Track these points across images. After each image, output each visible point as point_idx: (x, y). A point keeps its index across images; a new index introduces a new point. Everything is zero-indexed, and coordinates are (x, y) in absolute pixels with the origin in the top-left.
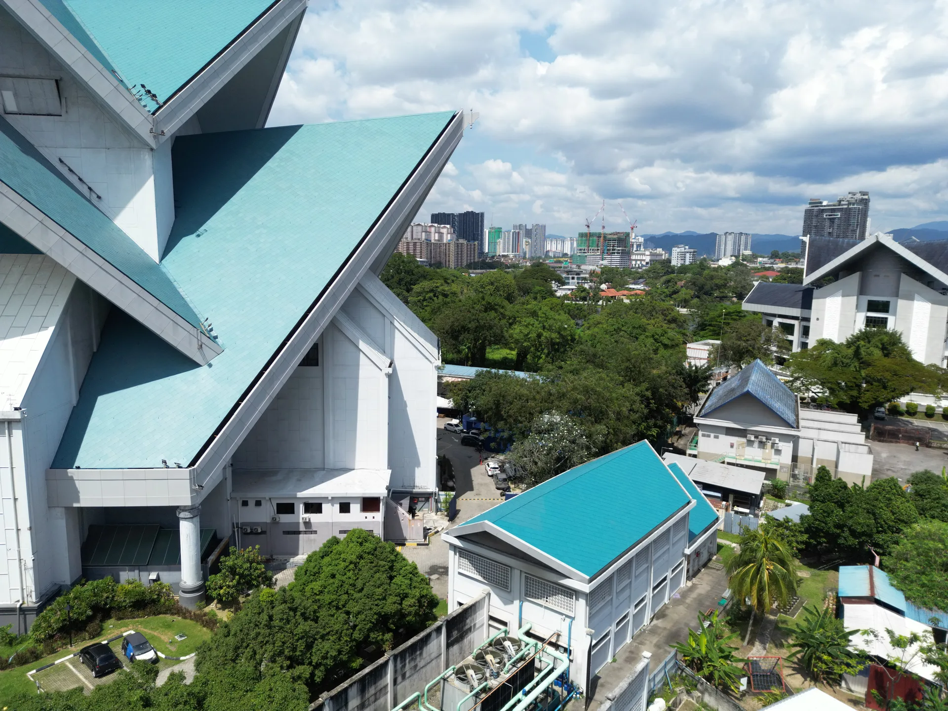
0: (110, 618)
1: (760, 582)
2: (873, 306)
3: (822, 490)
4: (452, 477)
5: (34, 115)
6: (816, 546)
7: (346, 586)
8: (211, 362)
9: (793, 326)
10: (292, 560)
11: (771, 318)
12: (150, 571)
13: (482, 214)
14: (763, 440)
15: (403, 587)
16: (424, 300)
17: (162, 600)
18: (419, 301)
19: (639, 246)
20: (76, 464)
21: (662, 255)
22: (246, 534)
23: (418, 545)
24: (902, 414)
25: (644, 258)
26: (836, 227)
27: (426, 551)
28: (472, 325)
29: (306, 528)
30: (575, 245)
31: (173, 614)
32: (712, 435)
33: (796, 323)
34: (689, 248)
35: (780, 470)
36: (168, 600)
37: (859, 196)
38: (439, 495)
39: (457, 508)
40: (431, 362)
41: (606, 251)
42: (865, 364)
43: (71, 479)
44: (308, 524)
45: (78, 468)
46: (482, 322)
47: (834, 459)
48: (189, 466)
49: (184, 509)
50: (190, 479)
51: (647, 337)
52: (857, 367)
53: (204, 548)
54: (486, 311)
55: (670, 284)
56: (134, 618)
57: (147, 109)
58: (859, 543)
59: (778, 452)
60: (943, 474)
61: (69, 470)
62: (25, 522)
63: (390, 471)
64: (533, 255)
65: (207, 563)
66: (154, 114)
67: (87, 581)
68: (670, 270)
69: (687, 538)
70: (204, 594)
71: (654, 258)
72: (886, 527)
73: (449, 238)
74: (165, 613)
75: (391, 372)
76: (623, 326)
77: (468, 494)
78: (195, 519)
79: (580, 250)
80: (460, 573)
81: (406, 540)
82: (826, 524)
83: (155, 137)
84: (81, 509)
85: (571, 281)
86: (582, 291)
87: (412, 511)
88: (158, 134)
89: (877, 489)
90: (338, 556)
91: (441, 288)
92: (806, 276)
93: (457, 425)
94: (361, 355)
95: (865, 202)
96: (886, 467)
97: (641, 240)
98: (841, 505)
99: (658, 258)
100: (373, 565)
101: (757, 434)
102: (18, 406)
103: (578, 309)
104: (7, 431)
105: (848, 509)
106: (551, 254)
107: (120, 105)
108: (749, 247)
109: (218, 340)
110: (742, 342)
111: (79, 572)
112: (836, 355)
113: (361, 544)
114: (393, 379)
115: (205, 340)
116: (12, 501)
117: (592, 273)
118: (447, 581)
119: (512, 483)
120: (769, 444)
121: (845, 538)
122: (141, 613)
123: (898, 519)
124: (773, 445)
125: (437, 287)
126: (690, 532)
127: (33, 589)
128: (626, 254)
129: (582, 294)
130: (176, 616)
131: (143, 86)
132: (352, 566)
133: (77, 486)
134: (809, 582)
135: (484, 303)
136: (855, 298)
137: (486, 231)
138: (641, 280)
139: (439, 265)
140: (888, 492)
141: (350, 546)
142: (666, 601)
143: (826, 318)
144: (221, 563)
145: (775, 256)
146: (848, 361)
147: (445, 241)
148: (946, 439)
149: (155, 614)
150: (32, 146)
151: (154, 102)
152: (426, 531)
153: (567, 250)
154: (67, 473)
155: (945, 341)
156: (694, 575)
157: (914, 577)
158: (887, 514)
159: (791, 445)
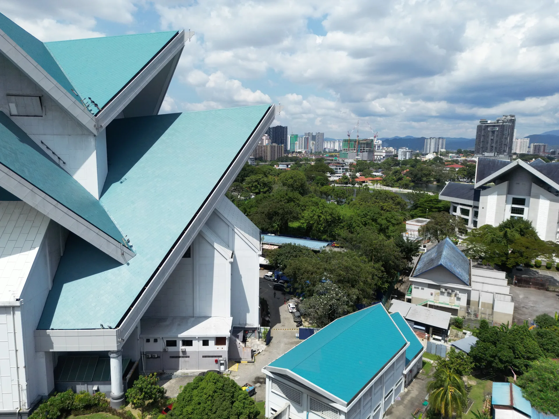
0: (71, 415)
1: (446, 400)
2: (516, 201)
3: (483, 334)
4: (268, 313)
5: (27, 116)
6: (480, 366)
7: (207, 411)
8: (129, 262)
9: (469, 211)
10: (175, 373)
11: (456, 205)
12: (93, 385)
13: (286, 128)
14: (450, 292)
15: (240, 408)
16: (252, 186)
17: (101, 403)
18: (249, 187)
19: (379, 147)
20: (51, 328)
21: (392, 152)
22: (148, 358)
23: (248, 362)
24: (532, 267)
25: (382, 154)
26: (495, 136)
27: (253, 366)
28: (281, 211)
29: (183, 355)
30: (341, 144)
31: (107, 412)
32: (420, 288)
33: (470, 209)
34: (408, 149)
35: (460, 310)
36: (104, 403)
37: (509, 118)
38: (260, 329)
39: (271, 336)
40: (256, 252)
41: (359, 150)
42: (510, 241)
43: (49, 336)
44: (184, 352)
45: (53, 329)
46: (286, 210)
47: (492, 302)
48: (116, 328)
49: (113, 352)
50: (117, 336)
51: (382, 219)
52: (506, 243)
53: (125, 369)
54: (288, 202)
55: (397, 174)
56: (84, 414)
57: (92, 112)
58: (504, 366)
59: (459, 299)
60: (555, 316)
61: (48, 331)
62: (22, 363)
63: (232, 318)
64: (317, 150)
65: (126, 380)
66: (96, 115)
67: (57, 393)
68: (397, 163)
69: (404, 364)
70: (124, 400)
71: (388, 154)
72: (520, 355)
73: (267, 143)
74: (102, 411)
75: (232, 261)
76: (368, 212)
77: (278, 326)
78: (119, 357)
79: (344, 149)
80: (272, 392)
81: (241, 359)
82: (485, 355)
83: (97, 129)
84: (54, 353)
85: (338, 170)
86: (345, 179)
87: (244, 341)
88: (98, 127)
89: (516, 331)
90: (202, 391)
91: (262, 179)
92: (476, 182)
93: (271, 277)
94: (215, 251)
95: (513, 121)
96: (522, 305)
97: (380, 142)
98: (494, 343)
99: (390, 154)
100: (222, 396)
101: (446, 288)
102: (18, 298)
103: (342, 193)
104: (12, 312)
105: (499, 345)
106: (327, 150)
107: (77, 112)
108: (444, 146)
109: (133, 249)
110: (438, 226)
111: (52, 387)
112: (493, 236)
113: (215, 383)
114: (234, 266)
115: (125, 249)
116: (15, 351)
117: (351, 165)
118: (265, 388)
119: (303, 318)
120: (453, 294)
121: (496, 363)
122: (88, 411)
123: (528, 351)
124: (456, 295)
125: (260, 179)
126: (406, 359)
127: (26, 401)
128: (371, 152)
129: (345, 181)
130: (108, 413)
131: (90, 98)
132: (210, 398)
133: (52, 340)
134: (475, 389)
135: (287, 197)
136: (505, 196)
137: (289, 137)
138: (380, 170)
139: (260, 159)
140: (522, 334)
141: (209, 385)
142: (392, 403)
143: (488, 207)
144: (134, 385)
145: (459, 152)
146: (500, 239)
147: (264, 144)
148: (558, 284)
149: (96, 412)
150: (25, 134)
151: (96, 108)
152: (253, 352)
153: (337, 148)
154: (46, 332)
155: (558, 223)
156: (409, 384)
157: (536, 393)
158: (520, 348)
159: (466, 295)
